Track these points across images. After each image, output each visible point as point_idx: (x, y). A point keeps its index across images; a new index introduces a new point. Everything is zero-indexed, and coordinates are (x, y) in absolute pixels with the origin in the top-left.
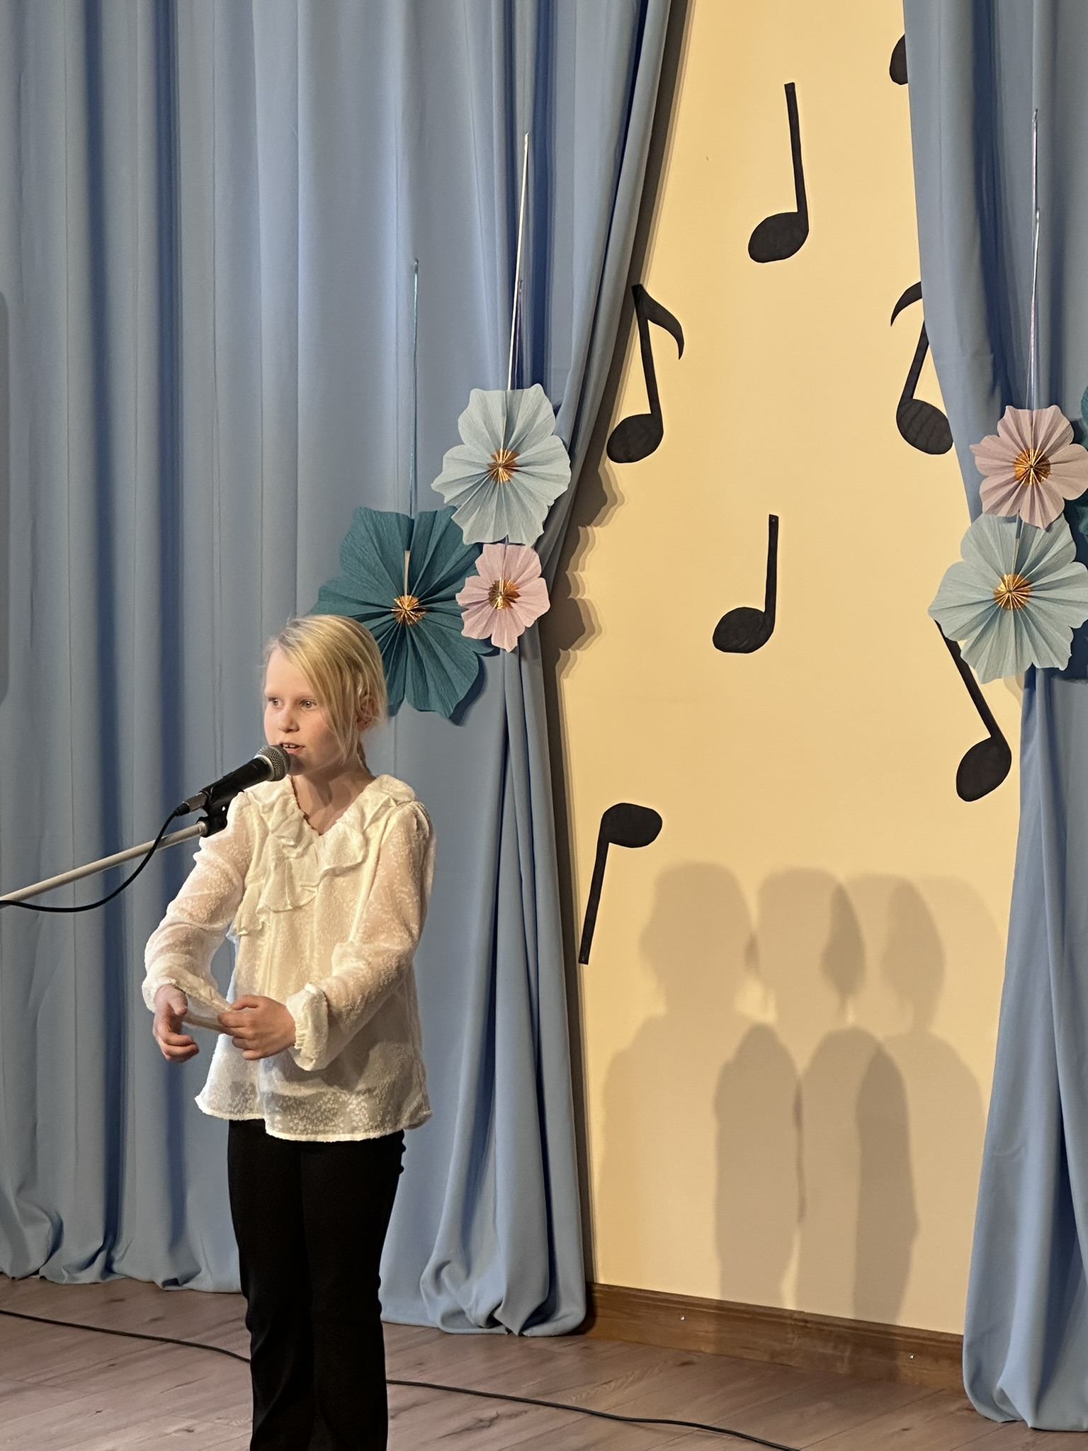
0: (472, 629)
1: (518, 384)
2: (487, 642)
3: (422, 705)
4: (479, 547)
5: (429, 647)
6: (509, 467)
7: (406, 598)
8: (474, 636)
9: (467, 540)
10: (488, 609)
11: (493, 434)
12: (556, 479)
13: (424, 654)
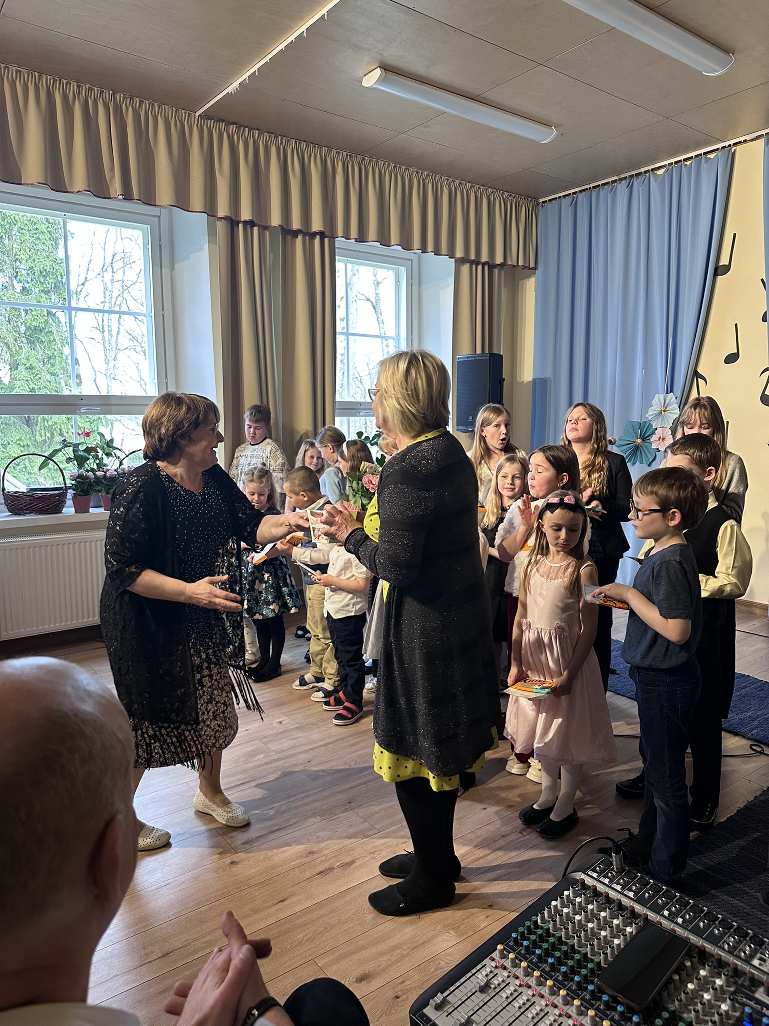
0: (654, 446)
1: (667, 393)
2: (658, 449)
3: (641, 462)
4: (657, 428)
5: (643, 450)
6: (664, 411)
7: (639, 440)
8: (655, 448)
9: (654, 427)
10: (658, 442)
11: (661, 404)
12: (676, 414)
13: (642, 452)
